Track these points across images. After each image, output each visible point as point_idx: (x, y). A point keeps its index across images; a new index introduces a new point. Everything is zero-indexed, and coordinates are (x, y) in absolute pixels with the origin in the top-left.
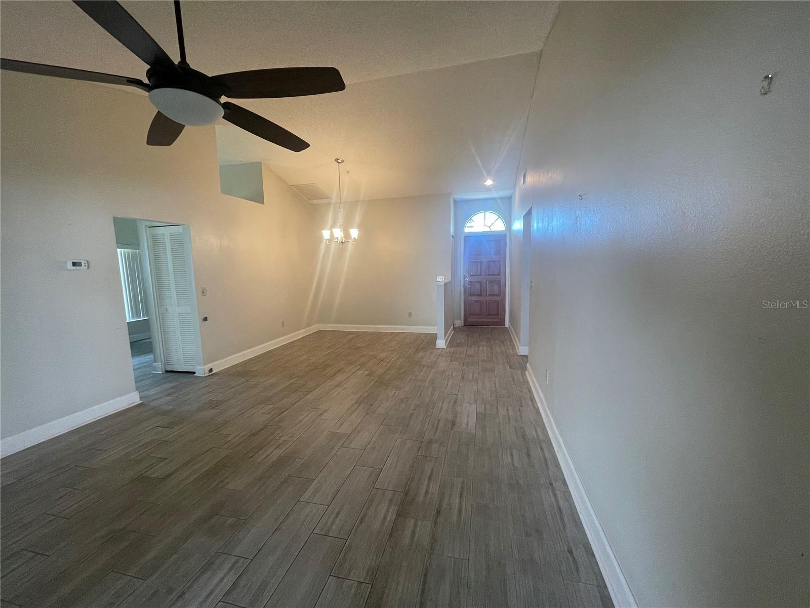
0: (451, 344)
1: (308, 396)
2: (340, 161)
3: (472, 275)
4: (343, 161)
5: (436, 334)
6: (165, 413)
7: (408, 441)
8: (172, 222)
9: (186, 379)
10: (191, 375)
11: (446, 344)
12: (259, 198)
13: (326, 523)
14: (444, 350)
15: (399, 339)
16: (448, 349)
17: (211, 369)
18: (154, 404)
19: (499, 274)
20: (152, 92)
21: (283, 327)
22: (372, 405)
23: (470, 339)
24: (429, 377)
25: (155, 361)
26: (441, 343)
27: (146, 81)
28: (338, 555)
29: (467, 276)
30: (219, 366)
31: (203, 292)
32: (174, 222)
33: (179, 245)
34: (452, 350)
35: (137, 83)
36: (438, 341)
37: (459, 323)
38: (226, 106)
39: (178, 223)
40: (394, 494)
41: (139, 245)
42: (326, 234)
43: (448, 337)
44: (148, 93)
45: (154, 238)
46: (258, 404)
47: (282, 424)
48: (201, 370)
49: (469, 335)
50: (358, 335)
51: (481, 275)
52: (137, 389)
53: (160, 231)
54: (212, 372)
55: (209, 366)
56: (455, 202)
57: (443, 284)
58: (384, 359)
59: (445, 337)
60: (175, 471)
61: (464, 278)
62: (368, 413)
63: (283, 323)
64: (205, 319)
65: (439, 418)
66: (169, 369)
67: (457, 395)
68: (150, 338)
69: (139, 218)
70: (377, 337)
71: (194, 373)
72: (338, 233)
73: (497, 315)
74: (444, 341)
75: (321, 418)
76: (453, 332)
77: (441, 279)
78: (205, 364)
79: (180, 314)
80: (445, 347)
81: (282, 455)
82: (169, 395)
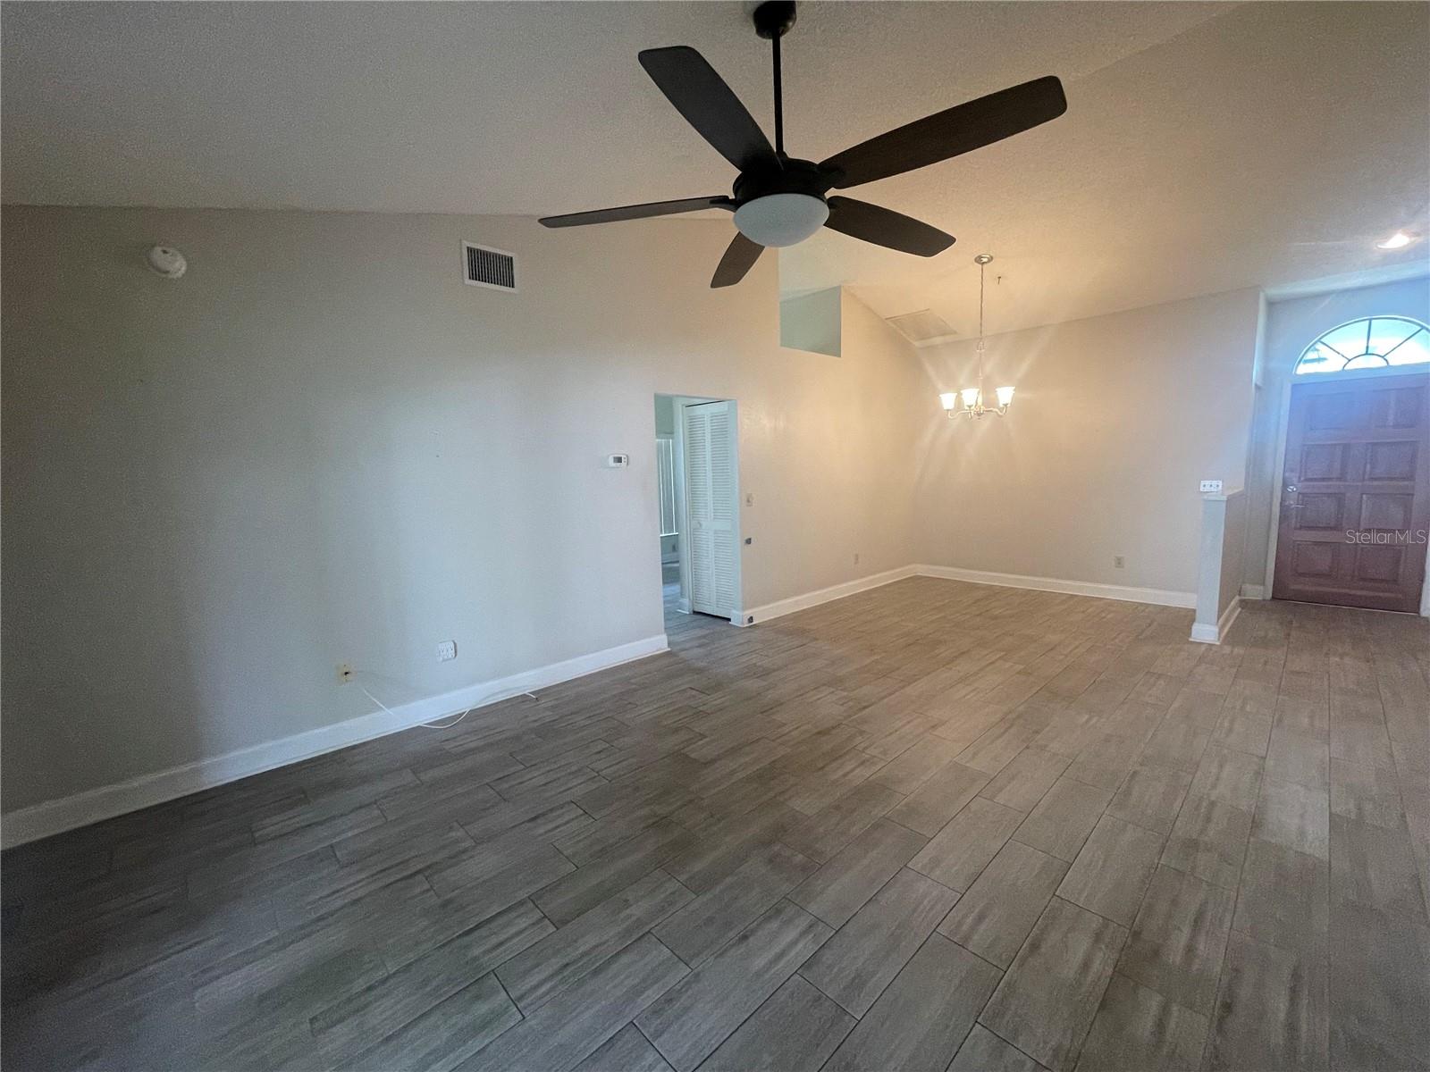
0: (1233, 636)
1: (908, 690)
2: (985, 260)
3: (1311, 480)
4: (991, 259)
5: (1194, 611)
6: (700, 671)
7: (1130, 825)
8: (714, 397)
9: (720, 626)
10: (725, 622)
11: (1220, 634)
12: (832, 347)
13: (960, 924)
14: (1214, 649)
15: (1090, 610)
16: (1227, 649)
17: (751, 618)
18: (683, 654)
19: (1411, 477)
20: (739, 210)
21: (856, 563)
22: (1037, 732)
23: (1293, 633)
24: (1176, 705)
25: (682, 595)
26: (1206, 632)
27: (732, 197)
28: (989, 994)
29: (1295, 480)
30: (763, 614)
31: (748, 501)
32: (718, 397)
33: (723, 430)
34: (1239, 651)
35: (721, 201)
36: (1196, 627)
37: (1261, 591)
38: (832, 203)
39: (722, 398)
40: (1106, 926)
41: (672, 433)
42: (947, 400)
43: (1227, 620)
44: (733, 213)
45: (692, 421)
46: (824, 685)
47: (865, 727)
48: (738, 618)
49: (1291, 622)
50: (993, 593)
51: (1341, 478)
52: (666, 632)
53: (699, 410)
54: (752, 622)
55: (749, 613)
56: (1271, 304)
57: (1225, 498)
58: (1056, 646)
59: (1218, 619)
60: (719, 758)
61: (1285, 485)
62: (1027, 747)
63: (857, 556)
64: (749, 541)
65: (1213, 798)
66: (696, 610)
67: (1264, 758)
68: (678, 562)
69: (675, 393)
70: (1036, 602)
71: (729, 620)
72: (971, 396)
73: (1395, 581)
74: (1216, 629)
75: (934, 733)
76: (1240, 609)
77: (1213, 487)
78: (744, 609)
79: (716, 532)
80: (1218, 643)
81: (871, 778)
82: (699, 646)
